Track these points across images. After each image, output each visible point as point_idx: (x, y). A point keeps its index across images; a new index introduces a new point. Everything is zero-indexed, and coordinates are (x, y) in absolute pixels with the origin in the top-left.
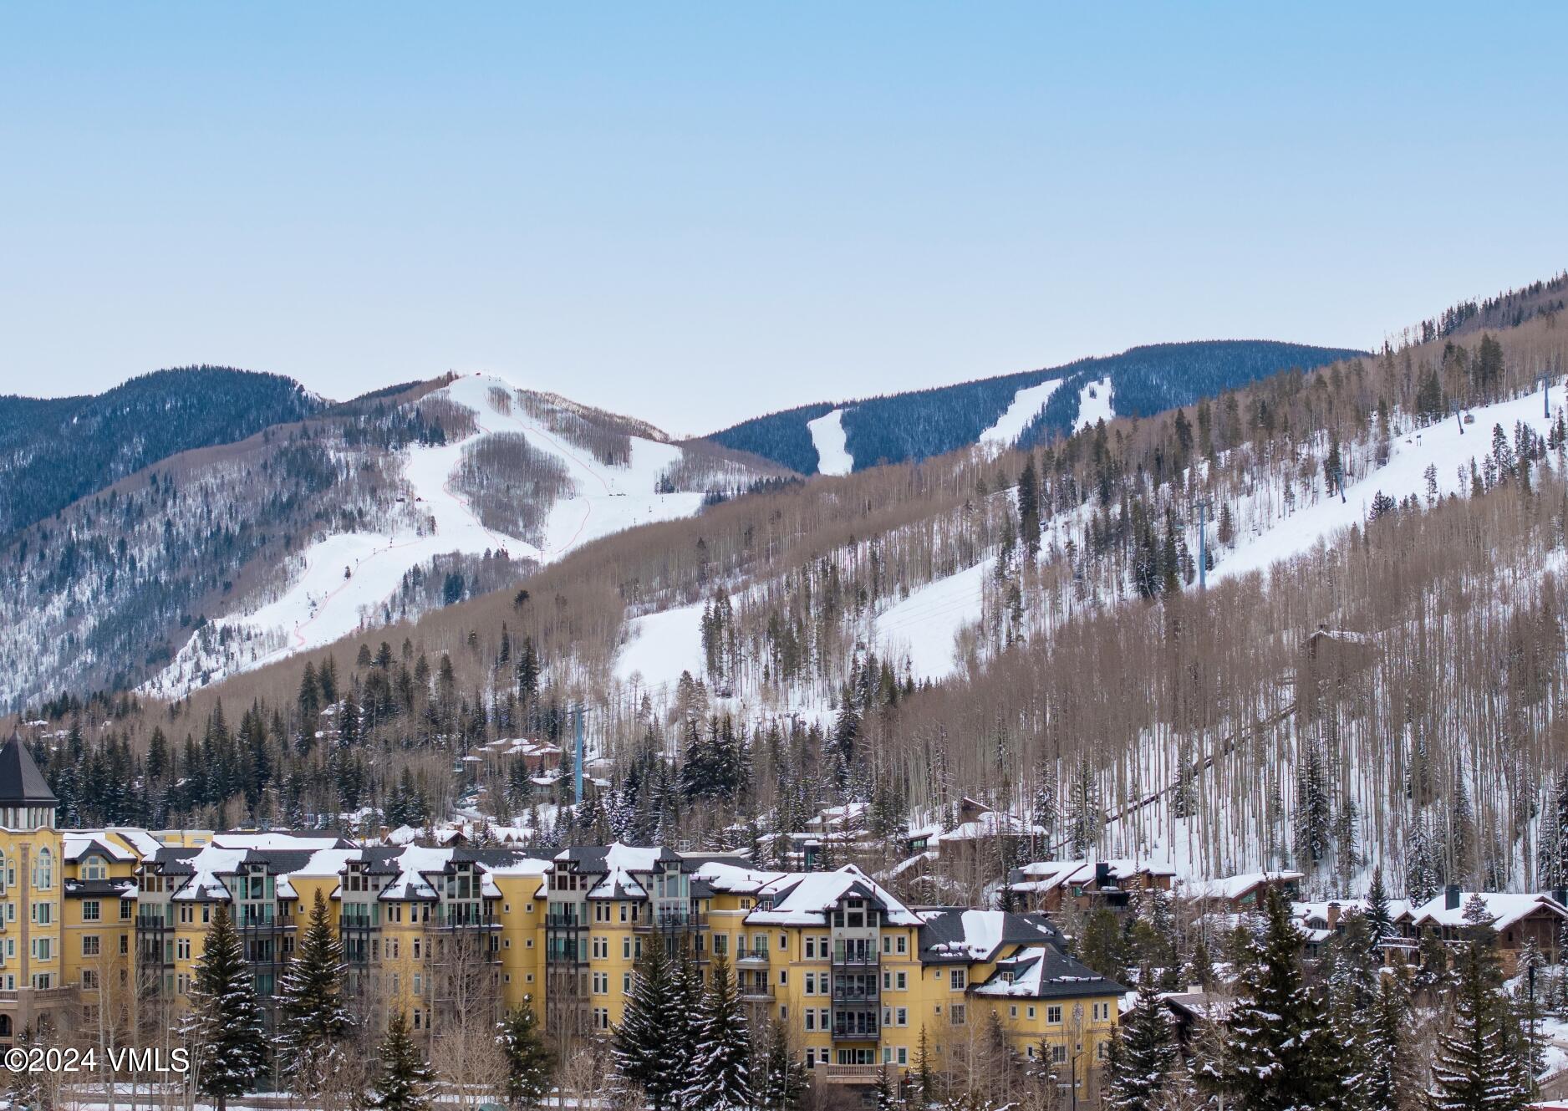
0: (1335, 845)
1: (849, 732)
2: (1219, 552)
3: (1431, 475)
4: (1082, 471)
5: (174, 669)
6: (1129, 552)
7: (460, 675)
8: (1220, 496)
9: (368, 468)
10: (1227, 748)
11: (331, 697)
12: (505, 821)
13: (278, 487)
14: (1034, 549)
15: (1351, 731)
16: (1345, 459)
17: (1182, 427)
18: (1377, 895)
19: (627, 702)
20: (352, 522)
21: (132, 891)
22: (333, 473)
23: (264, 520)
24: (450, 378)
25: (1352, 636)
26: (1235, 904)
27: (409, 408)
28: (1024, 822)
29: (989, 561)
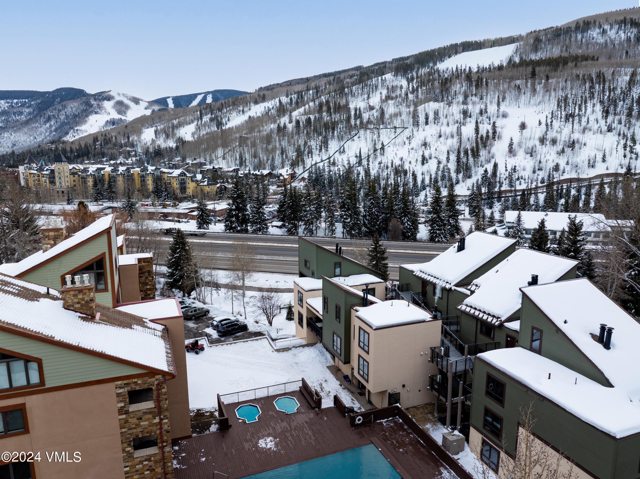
0: (244, 164)
1: (177, 147)
2: (228, 122)
3: (256, 113)
4: (208, 110)
5: (69, 135)
6: (215, 122)
7: (118, 138)
8: (228, 115)
9: (98, 105)
10: (230, 150)
11: (98, 141)
12: (127, 160)
13: (83, 107)
14: (202, 121)
15: (246, 149)
16: (245, 110)
17: (222, 104)
18: (249, 170)
19: (144, 142)
20: (96, 113)
21: (80, 173)
22: (92, 105)
23: (82, 112)
24: (110, 91)
25: (246, 136)
26: (231, 172)
27: (104, 95)
28: (203, 161)
29: (196, 123)
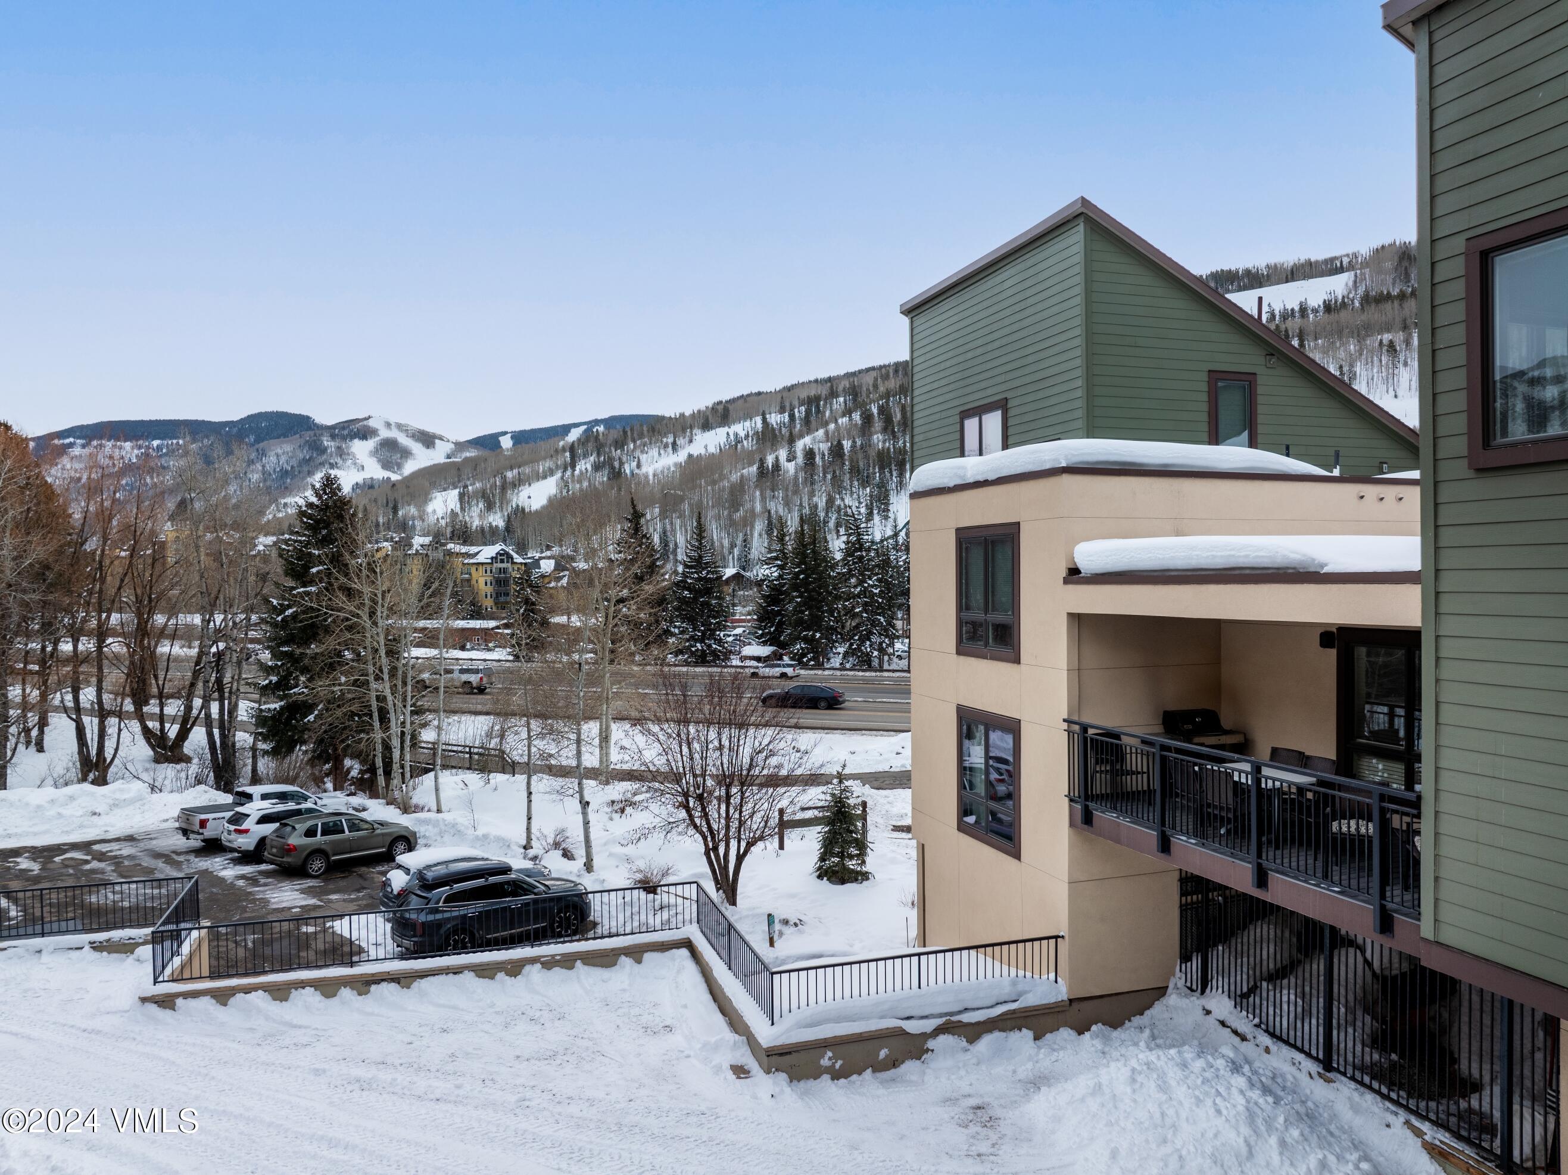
0: (671, 557)
2: (636, 472)
3: (706, 447)
4: (590, 446)
6: (606, 470)
7: (370, 511)
8: (637, 453)
9: (339, 448)
13: (305, 454)
14: (574, 470)
15: (678, 522)
16: (678, 442)
17: (626, 435)
19: (431, 519)
20: (332, 466)
22: (326, 449)
23: (300, 465)
24: (370, 417)
25: (678, 493)
27: (354, 428)
29: (559, 475)
